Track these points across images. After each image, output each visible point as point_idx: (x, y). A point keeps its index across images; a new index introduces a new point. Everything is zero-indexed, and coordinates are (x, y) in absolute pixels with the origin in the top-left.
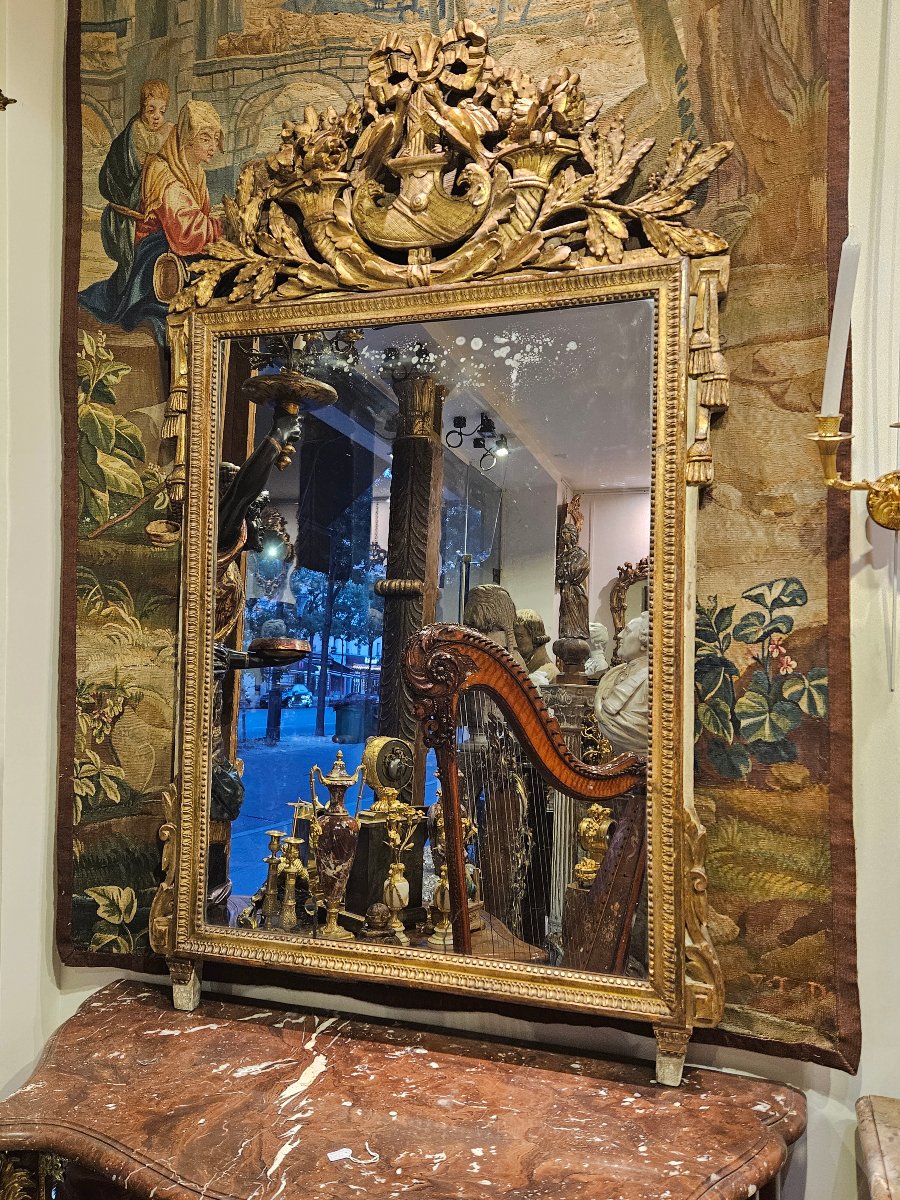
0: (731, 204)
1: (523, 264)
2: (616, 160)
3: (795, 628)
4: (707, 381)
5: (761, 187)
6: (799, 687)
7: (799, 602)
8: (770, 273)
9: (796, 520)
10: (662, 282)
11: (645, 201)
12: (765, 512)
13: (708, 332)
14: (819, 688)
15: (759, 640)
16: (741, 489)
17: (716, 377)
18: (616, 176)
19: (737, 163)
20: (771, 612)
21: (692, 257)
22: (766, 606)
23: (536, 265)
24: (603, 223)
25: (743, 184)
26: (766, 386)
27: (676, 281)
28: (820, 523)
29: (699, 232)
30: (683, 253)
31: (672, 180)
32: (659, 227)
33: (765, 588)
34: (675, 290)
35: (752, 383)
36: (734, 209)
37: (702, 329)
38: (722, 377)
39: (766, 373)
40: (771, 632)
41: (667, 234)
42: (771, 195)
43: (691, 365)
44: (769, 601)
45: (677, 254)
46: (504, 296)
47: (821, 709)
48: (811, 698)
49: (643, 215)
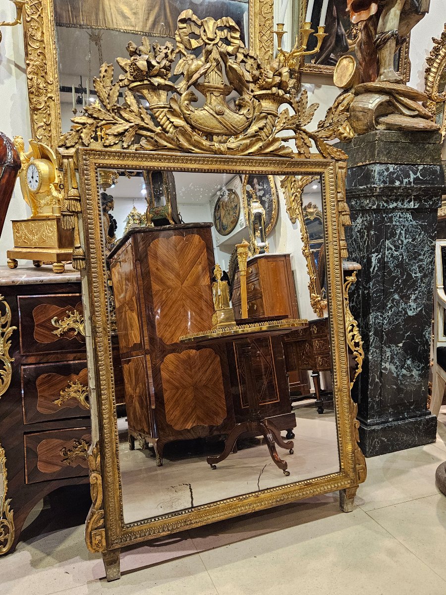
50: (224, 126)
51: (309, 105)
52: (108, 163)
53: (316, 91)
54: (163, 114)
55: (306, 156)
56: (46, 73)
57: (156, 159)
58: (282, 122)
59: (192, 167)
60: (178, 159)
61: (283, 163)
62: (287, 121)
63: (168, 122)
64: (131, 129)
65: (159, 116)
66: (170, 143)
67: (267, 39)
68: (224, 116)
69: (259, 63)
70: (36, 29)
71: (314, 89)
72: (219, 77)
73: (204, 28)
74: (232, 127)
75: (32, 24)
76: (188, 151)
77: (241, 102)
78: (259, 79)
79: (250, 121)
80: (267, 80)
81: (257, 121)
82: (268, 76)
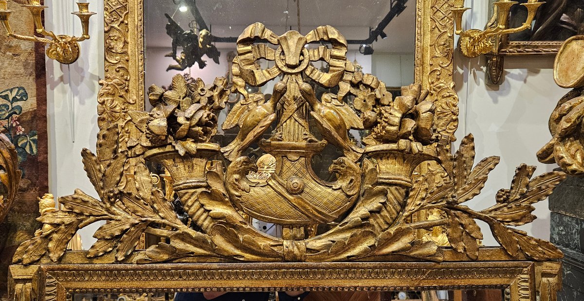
3: (23, 112)
6: (25, 141)
7: (24, 99)
9: (22, 58)
12: (8, 53)
14: (34, 141)
15: (6, 118)
20: (12, 104)
22: (9, 101)
28: (32, 60)
33: (9, 92)
40: (13, 113)
44: (11, 99)
47: (35, 151)
48: (30, 145)
50: (302, 213)
51: (476, 161)
52: (89, 287)
53: (531, 79)
54: (194, 198)
55: (471, 256)
56: (127, 91)
57: (172, 275)
58: (419, 197)
59: (238, 286)
60: (213, 274)
61: (420, 271)
62: (429, 195)
63: (202, 210)
64: (133, 229)
65: (187, 201)
66: (201, 247)
67: (443, 16)
68: (303, 194)
69: (379, 96)
70: (116, 40)
71: (527, 77)
72: (300, 126)
73: (282, 48)
74: (316, 214)
75: (111, 35)
76: (231, 258)
77: (338, 167)
78: (376, 123)
79: (354, 200)
80: (388, 128)
81: (367, 199)
82: (391, 122)
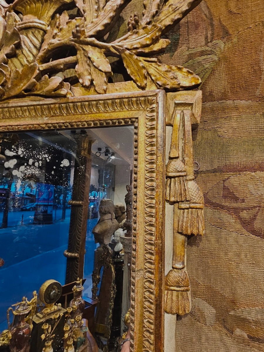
0: (200, 49)
1: (26, 90)
2: (102, 6)
4: (183, 209)
5: (226, 34)
8: (237, 108)
10: (141, 112)
11: (125, 39)
12: (238, 332)
13: (183, 161)
16: (214, 306)
17: (192, 205)
18: (101, 18)
19: (204, 16)
21: (167, 90)
23: (36, 93)
24: (89, 58)
25: (210, 33)
26: (236, 211)
27: (152, 111)
29: (174, 67)
30: (159, 86)
31: (148, 20)
32: (137, 62)
34: (152, 120)
35: (222, 207)
36: (202, 53)
37: (177, 158)
38: (198, 206)
39: (236, 199)
41: (144, 68)
42: (235, 40)
43: (168, 191)
45: (154, 88)
46: (10, 118)
49: (123, 51)
